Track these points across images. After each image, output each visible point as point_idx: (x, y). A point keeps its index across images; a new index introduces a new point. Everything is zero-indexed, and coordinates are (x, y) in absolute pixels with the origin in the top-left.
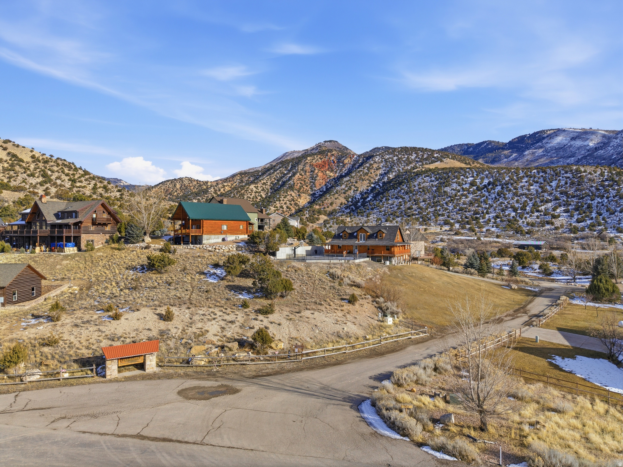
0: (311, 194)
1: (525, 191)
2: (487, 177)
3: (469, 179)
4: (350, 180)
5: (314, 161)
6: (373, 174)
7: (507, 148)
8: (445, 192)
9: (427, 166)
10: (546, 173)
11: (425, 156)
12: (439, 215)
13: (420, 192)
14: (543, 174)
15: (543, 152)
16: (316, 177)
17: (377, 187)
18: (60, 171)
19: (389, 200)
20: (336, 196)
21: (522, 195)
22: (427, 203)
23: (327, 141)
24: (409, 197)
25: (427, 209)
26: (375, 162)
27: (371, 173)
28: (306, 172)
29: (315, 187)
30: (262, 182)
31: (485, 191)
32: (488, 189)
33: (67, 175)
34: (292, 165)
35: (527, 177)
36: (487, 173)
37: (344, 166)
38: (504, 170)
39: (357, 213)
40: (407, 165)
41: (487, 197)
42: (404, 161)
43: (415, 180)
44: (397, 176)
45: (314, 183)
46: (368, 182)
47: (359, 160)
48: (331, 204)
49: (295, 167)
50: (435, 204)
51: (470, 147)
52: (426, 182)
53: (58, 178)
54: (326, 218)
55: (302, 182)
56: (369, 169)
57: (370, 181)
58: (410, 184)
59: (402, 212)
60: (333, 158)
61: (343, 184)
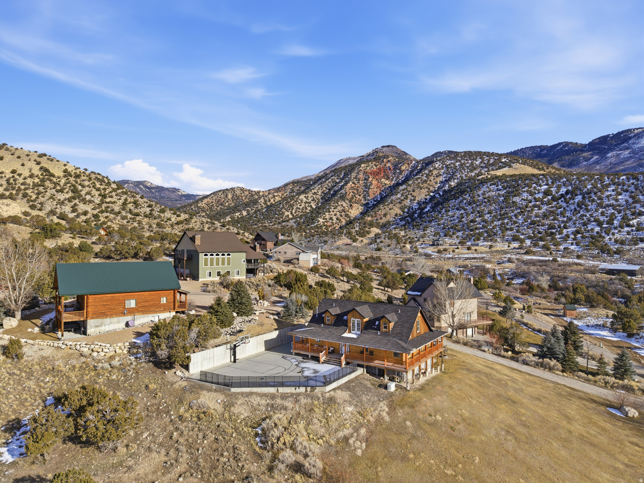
0: (364, 204)
1: (612, 202)
2: (564, 185)
3: (542, 188)
4: (406, 189)
5: (368, 168)
6: (433, 181)
7: (587, 150)
8: (513, 202)
9: (493, 173)
10: (638, 180)
11: (492, 161)
12: (507, 229)
13: (485, 202)
14: (634, 181)
15: (629, 153)
16: (370, 186)
17: (437, 195)
18: (91, 186)
19: (449, 211)
20: (391, 206)
21: (608, 206)
22: (492, 215)
23: (384, 147)
24: (473, 208)
25: (493, 222)
26: (435, 168)
27: (430, 181)
28: (359, 180)
29: (369, 196)
30: (313, 191)
31: (562, 201)
32: (565, 199)
33: (98, 190)
34: (344, 173)
35: (614, 184)
36: (565, 180)
37: (401, 173)
38: (586, 177)
39: (413, 226)
40: (471, 171)
41: (564, 208)
42: (468, 167)
43: (479, 188)
44: (459, 184)
45: (367, 192)
46: (426, 190)
47: (417, 167)
48: (385, 215)
49: (348, 175)
50: (503, 217)
51: (544, 150)
52: (491, 191)
53: (88, 193)
54: (378, 231)
55: (355, 191)
56: (428, 176)
57: (429, 189)
58: (473, 194)
59: (463, 225)
60: (389, 165)
61: (399, 193)
